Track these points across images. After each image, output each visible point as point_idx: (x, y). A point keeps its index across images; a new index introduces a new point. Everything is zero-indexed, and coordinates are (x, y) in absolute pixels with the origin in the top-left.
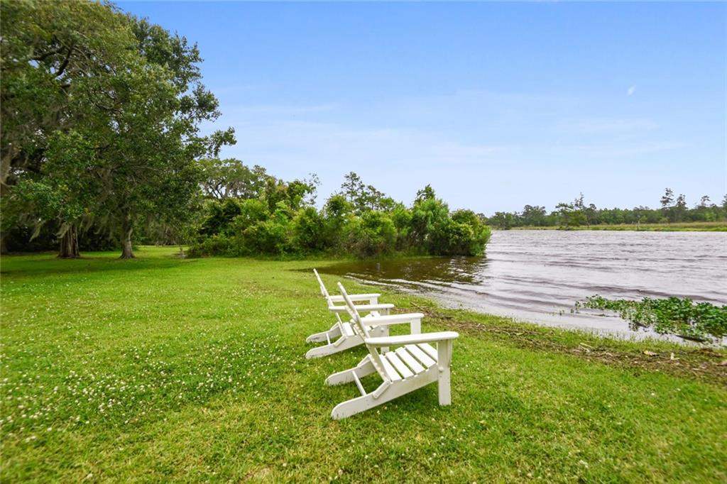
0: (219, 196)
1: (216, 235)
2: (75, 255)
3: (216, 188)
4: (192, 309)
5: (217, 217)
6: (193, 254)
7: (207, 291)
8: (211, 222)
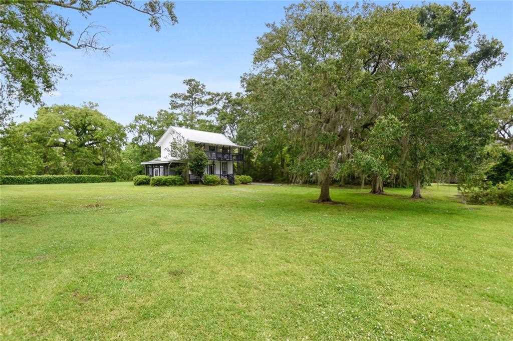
0: (506, 136)
1: (503, 183)
2: (380, 192)
3: (503, 128)
4: (476, 281)
5: (505, 163)
6: (475, 200)
7: (492, 257)
8: (497, 169)
